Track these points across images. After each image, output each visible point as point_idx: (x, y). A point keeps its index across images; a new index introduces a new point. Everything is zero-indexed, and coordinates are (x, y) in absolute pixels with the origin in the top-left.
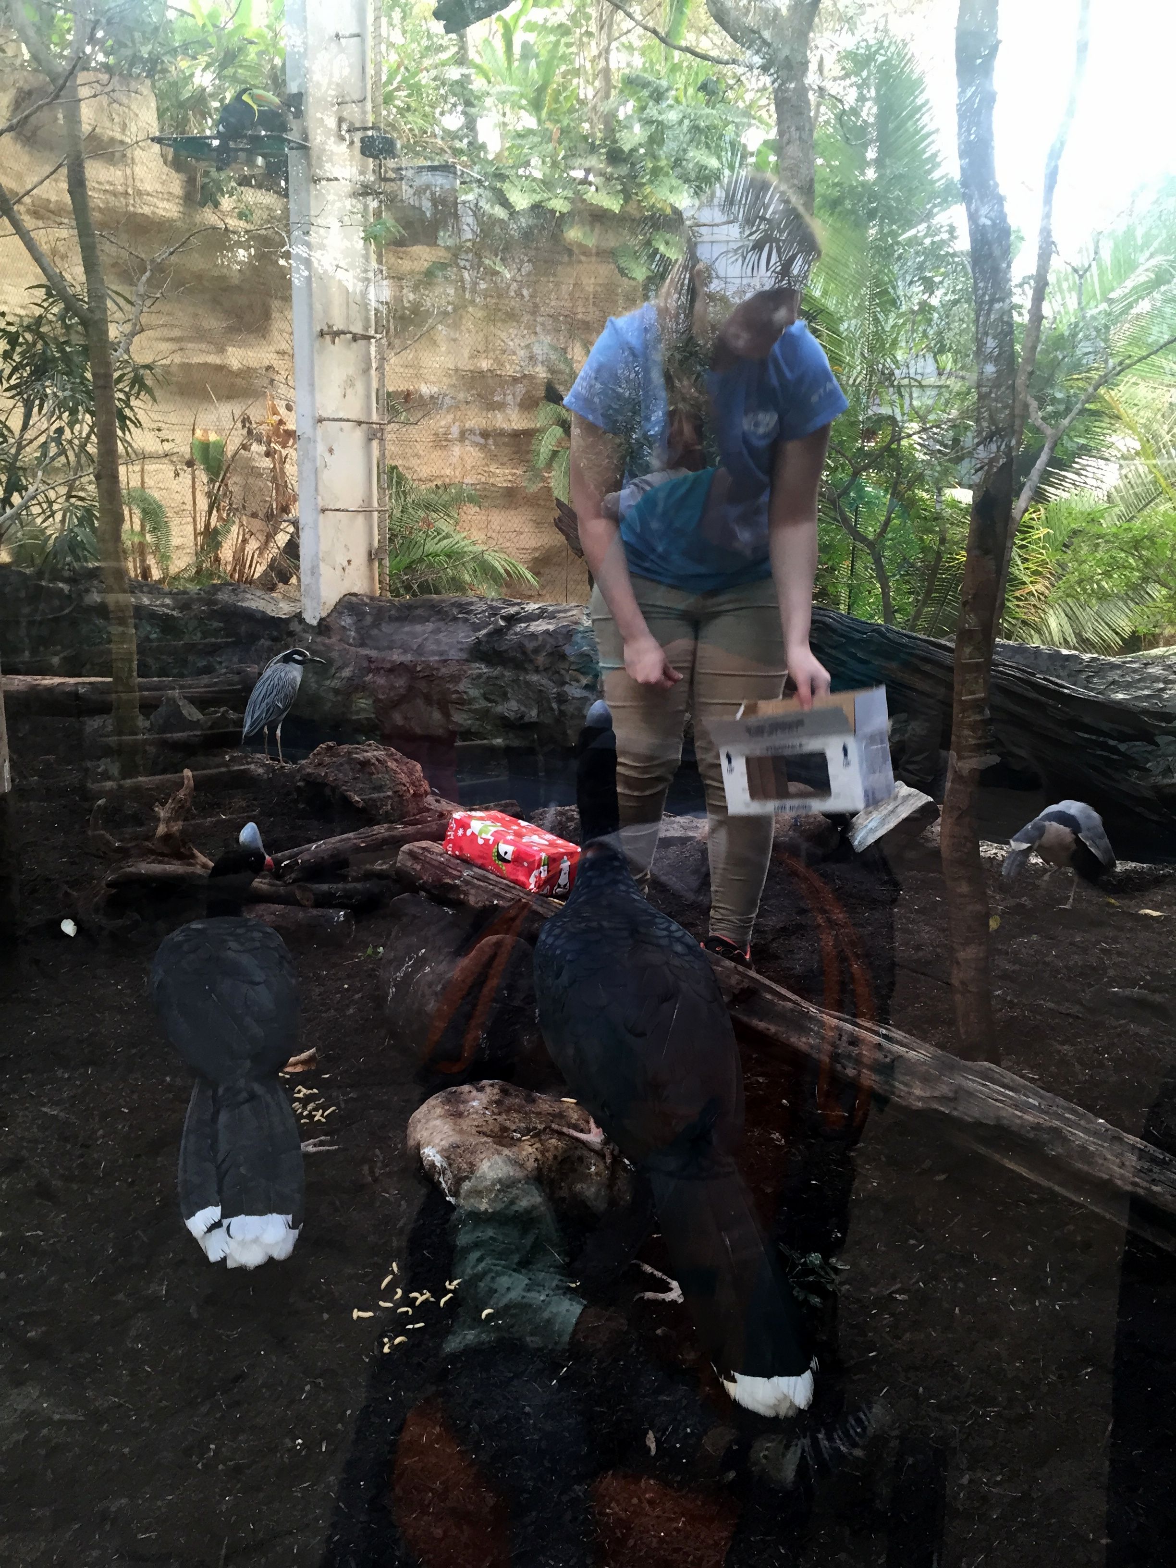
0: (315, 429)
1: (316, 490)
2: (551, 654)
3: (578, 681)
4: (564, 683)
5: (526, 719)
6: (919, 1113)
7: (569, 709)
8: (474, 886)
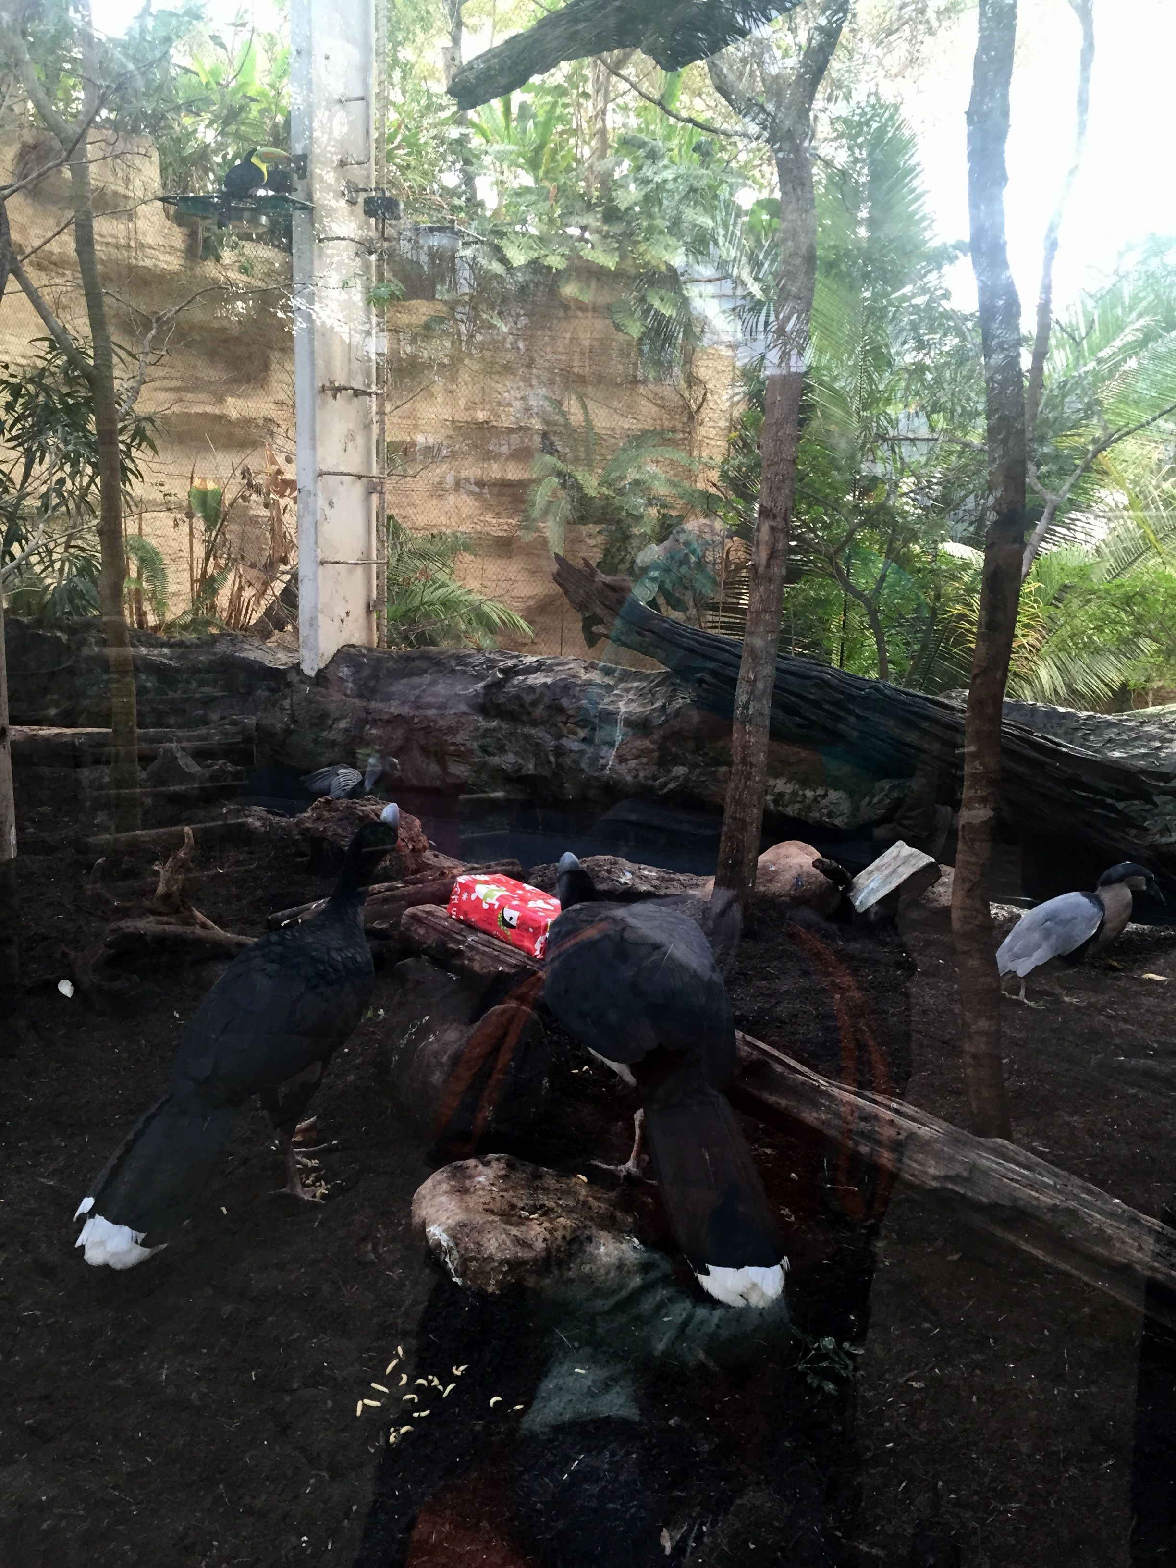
0: (316, 482)
1: (316, 542)
2: (549, 707)
3: (575, 734)
4: (560, 736)
5: (524, 772)
6: (934, 1191)
7: (568, 761)
8: (478, 951)
